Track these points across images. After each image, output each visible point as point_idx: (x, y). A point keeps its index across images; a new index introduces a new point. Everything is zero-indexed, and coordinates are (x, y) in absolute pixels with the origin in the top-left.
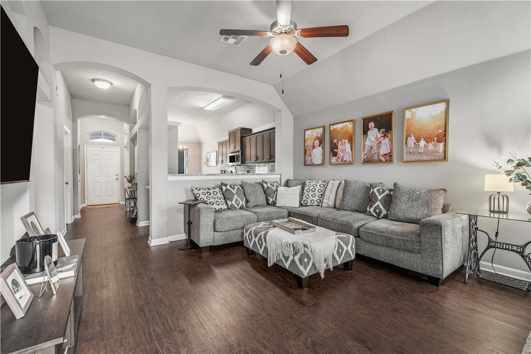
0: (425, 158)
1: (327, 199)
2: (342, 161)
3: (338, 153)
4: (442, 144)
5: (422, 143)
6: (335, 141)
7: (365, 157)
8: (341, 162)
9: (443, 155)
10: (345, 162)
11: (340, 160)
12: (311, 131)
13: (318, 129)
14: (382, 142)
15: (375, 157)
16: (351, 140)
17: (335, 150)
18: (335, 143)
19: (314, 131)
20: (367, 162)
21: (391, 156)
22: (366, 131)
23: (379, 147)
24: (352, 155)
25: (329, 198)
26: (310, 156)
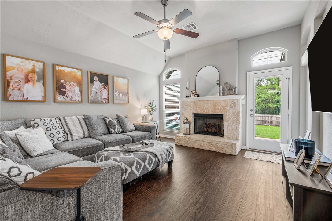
0: (122, 102)
1: (76, 132)
2: (71, 99)
3: (66, 92)
4: (127, 97)
5: (121, 95)
6: (62, 81)
7: (92, 99)
8: (69, 101)
9: (127, 101)
10: (74, 101)
11: (69, 99)
12: (20, 60)
13: (36, 63)
14: (103, 91)
15: (99, 100)
16: (80, 84)
17: (62, 90)
18: (62, 84)
19: (27, 62)
20: (93, 102)
21: (108, 100)
22: (92, 81)
23: (101, 94)
24: (81, 96)
25: (77, 131)
26: (19, 89)
